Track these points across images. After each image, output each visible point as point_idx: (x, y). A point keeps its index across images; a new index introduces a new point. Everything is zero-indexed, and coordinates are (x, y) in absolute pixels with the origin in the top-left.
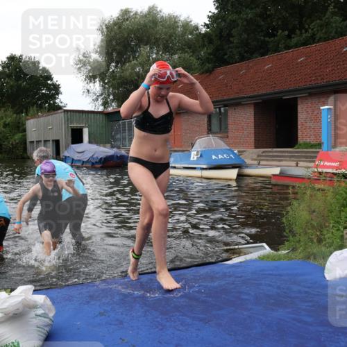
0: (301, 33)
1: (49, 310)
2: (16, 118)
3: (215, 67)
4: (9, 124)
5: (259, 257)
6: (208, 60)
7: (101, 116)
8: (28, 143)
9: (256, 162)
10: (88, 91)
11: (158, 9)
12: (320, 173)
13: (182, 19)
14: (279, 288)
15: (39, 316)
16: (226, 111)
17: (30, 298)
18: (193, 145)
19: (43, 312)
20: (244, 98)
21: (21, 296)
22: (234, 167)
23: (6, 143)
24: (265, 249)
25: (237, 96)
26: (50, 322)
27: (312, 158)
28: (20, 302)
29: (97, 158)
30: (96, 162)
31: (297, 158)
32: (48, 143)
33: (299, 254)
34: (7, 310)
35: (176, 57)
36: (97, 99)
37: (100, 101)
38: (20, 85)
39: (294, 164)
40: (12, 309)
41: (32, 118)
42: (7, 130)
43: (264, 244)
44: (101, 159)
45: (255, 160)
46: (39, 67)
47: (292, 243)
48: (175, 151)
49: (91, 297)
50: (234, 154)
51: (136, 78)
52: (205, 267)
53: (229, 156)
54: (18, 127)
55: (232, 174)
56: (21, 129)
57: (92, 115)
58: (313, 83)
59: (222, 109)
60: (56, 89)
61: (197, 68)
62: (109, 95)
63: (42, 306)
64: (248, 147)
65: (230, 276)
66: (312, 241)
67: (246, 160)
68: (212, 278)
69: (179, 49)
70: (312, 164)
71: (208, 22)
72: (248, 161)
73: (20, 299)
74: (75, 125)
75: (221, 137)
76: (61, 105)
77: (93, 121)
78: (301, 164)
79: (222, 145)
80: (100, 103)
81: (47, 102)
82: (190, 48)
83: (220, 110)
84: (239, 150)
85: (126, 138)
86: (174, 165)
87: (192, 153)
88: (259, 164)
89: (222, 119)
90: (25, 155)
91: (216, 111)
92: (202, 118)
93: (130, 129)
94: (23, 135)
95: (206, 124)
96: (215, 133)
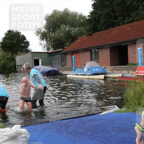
0: (128, 18)
1: (27, 135)
2: (12, 55)
3: (93, 33)
4: (8, 58)
5: (114, 112)
6: (90, 30)
7: (46, 54)
8: (17, 66)
9: (111, 72)
10: (41, 44)
11: (69, 10)
12: (138, 76)
13: (79, 13)
14: (123, 124)
15: (23, 137)
16: (98, 50)
17: (19, 130)
18: (85, 65)
19: (25, 136)
20: (105, 45)
21: (16, 129)
22: (102, 74)
23: (7, 66)
24: (116, 108)
25: (102, 45)
26: (28, 140)
27: (134, 70)
28: (15, 132)
29: (45, 71)
30: (45, 73)
31: (128, 70)
33: (131, 110)
34: (10, 135)
35: (77, 29)
36: (45, 47)
37: (46, 48)
38: (13, 42)
39: (127, 72)
40: (12, 135)
41: (18, 56)
42: (8, 61)
43: (116, 106)
44: (47, 72)
45: (111, 71)
46: (20, 34)
47: (128, 105)
48: (78, 68)
49: (44, 129)
50: (102, 68)
51: (60, 37)
52: (91, 116)
53: (100, 69)
55: (102, 77)
56: (14, 60)
57: (43, 54)
58: (134, 38)
59: (96, 50)
60: (28, 43)
61: (85, 34)
62: (49, 45)
63: (24, 134)
64: (107, 66)
65: (102, 120)
66: (136, 104)
67: (107, 71)
68: (94, 120)
69: (78, 26)
70: (135, 72)
71: (90, 15)
73: (15, 131)
74: (36, 58)
76: (30, 50)
77: (43, 56)
78: (130, 72)
79: (97, 65)
80: (46, 49)
81: (24, 49)
82: (82, 25)
84: (104, 67)
85: (57, 63)
86: (77, 74)
87: (85, 68)
88: (112, 73)
89: (97, 54)
90: (15, 71)
91: (94, 51)
92: (88, 54)
93: (58, 59)
94: (14, 63)
95: (90, 57)
96: (94, 60)
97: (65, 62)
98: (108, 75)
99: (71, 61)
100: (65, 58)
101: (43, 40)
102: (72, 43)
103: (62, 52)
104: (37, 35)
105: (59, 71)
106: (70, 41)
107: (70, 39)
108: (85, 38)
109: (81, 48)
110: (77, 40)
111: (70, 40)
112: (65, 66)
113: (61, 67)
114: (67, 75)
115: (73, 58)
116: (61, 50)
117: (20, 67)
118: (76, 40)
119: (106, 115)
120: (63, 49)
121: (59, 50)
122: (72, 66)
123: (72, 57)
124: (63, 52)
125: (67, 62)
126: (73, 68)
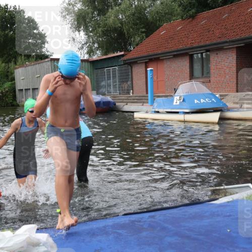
1: (52, 247)
2: (5, 67)
3: (197, 12)
5: (246, 197)
7: (86, 63)
9: (238, 106)
10: (74, 39)
16: (206, 55)
17: (34, 236)
18: (175, 90)
19: (46, 249)
20: (226, 42)
21: (26, 234)
22: (215, 110)
25: (219, 41)
28: (24, 241)
32: (36, 90)
36: (82, 48)
37: (85, 50)
38: (7, 34)
40: (17, 247)
41: (20, 67)
43: (250, 185)
45: (237, 103)
48: (159, 97)
50: (216, 98)
51: (120, 25)
53: (211, 100)
54: (7, 76)
55: (215, 117)
56: (10, 77)
59: (204, 54)
61: (178, 14)
62: (94, 43)
63: (45, 244)
64: (230, 91)
65: (218, 215)
67: (228, 104)
68: (200, 217)
72: (230, 105)
73: (23, 238)
75: (203, 82)
76: (48, 54)
79: (205, 90)
83: (202, 56)
84: (221, 94)
85: (110, 86)
86: (157, 110)
87: (175, 98)
88: (241, 107)
89: (205, 65)
90: (15, 103)
91: (198, 57)
92: (184, 64)
93: (114, 77)
94: (12, 84)
95: (188, 70)
96: (198, 78)
97: (129, 83)
98: (229, 114)
99: (144, 80)
100: (130, 74)
101: (79, 31)
102: (147, 37)
103: (122, 59)
104: (64, 17)
105: (117, 104)
106: (142, 32)
107: (142, 28)
108: (177, 24)
109: (167, 50)
110: (158, 31)
111: (144, 30)
112: (129, 93)
113: (120, 94)
114: (133, 112)
115: (149, 72)
116: (119, 53)
117: (25, 95)
118: (156, 31)
119: (229, 206)
120: (125, 51)
121: (116, 54)
122: (147, 93)
123: (146, 71)
124: (125, 58)
125: (134, 82)
126: (148, 96)
